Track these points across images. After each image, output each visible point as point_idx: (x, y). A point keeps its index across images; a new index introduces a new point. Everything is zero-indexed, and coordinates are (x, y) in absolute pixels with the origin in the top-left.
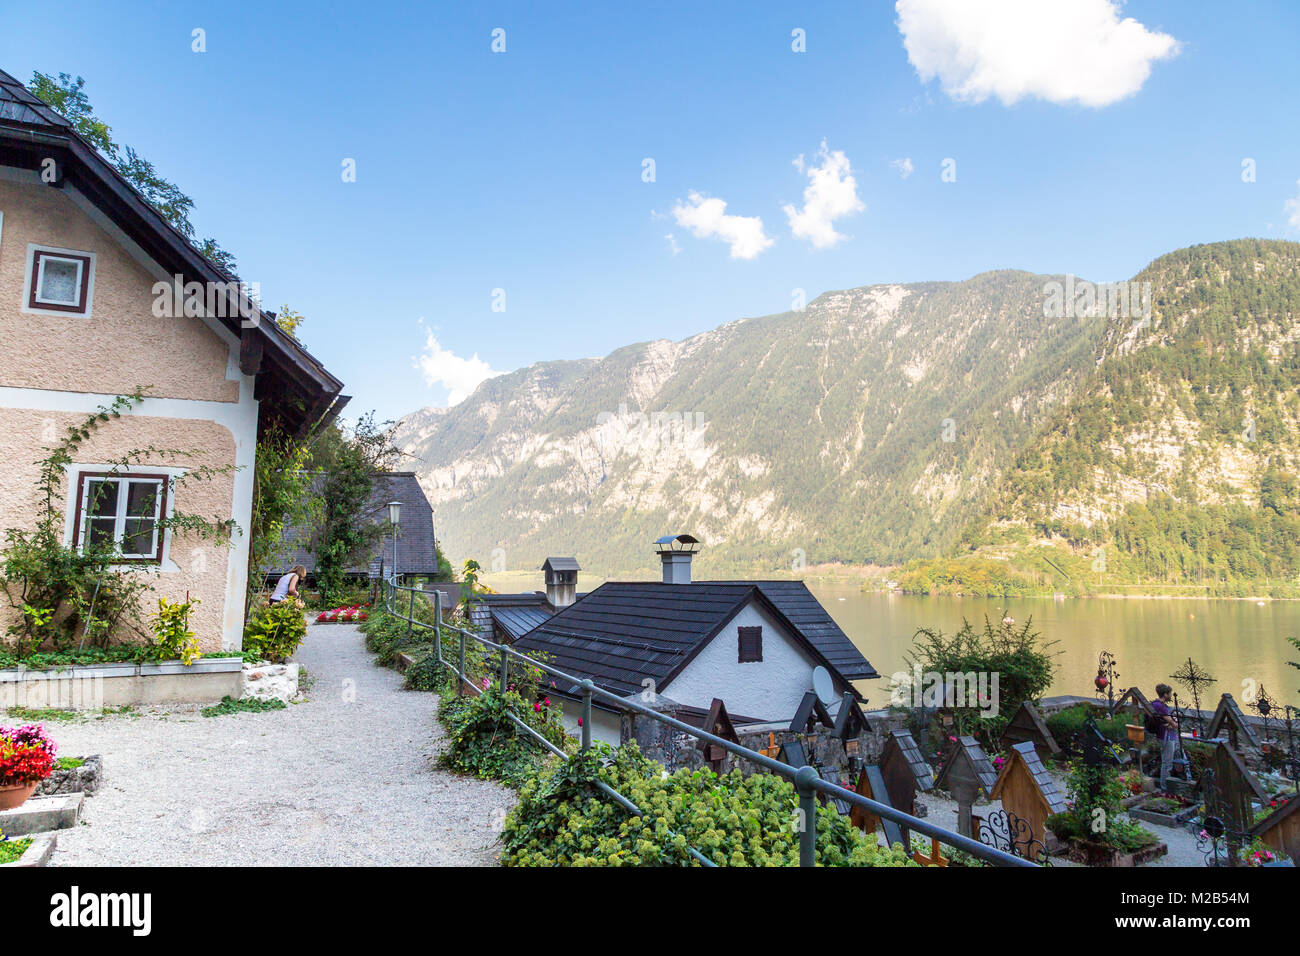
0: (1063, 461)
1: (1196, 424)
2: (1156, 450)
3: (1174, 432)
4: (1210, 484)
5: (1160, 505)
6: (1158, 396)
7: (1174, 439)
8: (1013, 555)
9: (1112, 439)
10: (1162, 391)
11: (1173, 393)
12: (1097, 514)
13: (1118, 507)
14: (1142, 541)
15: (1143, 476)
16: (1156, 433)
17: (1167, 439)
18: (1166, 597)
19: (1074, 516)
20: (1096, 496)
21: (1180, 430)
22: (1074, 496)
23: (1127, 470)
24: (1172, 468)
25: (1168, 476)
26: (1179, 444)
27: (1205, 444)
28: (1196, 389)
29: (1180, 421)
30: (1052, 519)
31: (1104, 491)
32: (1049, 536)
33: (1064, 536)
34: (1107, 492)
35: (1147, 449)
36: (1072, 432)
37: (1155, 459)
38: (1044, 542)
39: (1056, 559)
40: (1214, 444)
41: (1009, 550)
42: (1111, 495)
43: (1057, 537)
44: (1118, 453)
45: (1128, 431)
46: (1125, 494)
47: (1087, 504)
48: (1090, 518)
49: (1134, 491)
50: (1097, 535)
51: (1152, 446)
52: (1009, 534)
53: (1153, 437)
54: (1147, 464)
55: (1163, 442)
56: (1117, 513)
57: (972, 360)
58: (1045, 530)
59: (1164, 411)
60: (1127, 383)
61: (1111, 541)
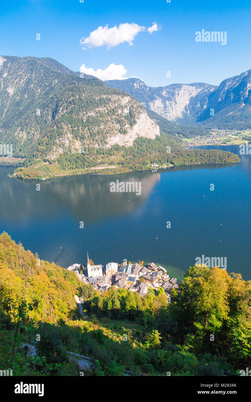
0: (48, 145)
1: (71, 135)
2: (65, 142)
3: (68, 138)
4: (74, 149)
5: (65, 154)
6: (65, 129)
7: (68, 139)
8: (39, 167)
9: (57, 139)
10: (66, 127)
11: (68, 128)
12: (55, 157)
13: (58, 155)
14: (62, 162)
15: (63, 147)
16: (65, 138)
17: (67, 139)
18: (65, 175)
19: (50, 158)
20: (54, 153)
21: (69, 137)
22: (50, 153)
23: (60, 146)
24: (67, 145)
25: (67, 147)
26: (69, 140)
27: (73, 140)
28: (72, 127)
29: (69, 135)
30: (46, 158)
31: (56, 151)
32: (46, 162)
33: (48, 162)
34: (56, 152)
35: (63, 141)
36: (49, 137)
37: (65, 144)
38: (45, 163)
39: (47, 167)
40: (74, 140)
41: (38, 165)
42: (57, 152)
43: (47, 162)
44: (58, 142)
45: (60, 137)
46: (60, 151)
47: (53, 155)
48: (53, 158)
49: (61, 151)
50: (54, 161)
51: (64, 141)
52: (38, 162)
53: (64, 139)
54: (63, 145)
55: (66, 140)
56: (58, 156)
57: (27, 90)
58: (45, 161)
59: (66, 133)
60: (60, 126)
61: (57, 162)
